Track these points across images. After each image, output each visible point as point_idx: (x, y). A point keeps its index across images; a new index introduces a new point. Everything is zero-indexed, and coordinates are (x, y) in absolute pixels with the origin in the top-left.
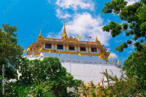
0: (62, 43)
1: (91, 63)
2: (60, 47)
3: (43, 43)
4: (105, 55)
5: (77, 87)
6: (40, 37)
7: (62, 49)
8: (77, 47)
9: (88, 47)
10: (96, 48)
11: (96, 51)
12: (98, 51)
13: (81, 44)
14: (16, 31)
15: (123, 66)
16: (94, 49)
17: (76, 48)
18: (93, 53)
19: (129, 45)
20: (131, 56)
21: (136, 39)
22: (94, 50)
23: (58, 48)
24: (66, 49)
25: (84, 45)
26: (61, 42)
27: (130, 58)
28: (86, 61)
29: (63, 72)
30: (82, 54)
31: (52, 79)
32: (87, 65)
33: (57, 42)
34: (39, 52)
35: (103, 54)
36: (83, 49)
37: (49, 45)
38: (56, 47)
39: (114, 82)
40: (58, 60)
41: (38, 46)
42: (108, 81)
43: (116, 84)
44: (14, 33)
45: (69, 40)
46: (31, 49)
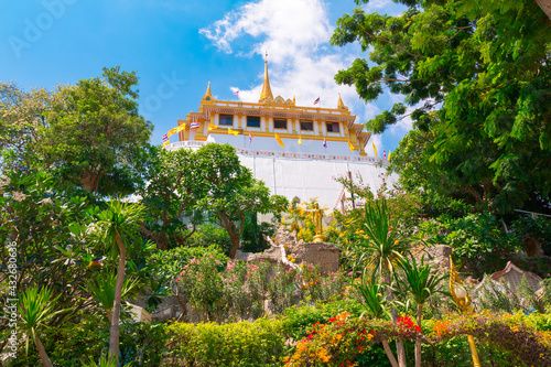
0: (258, 111)
1: (322, 158)
2: (254, 121)
3: (213, 113)
4: (360, 139)
5: (279, 211)
6: (208, 99)
7: (258, 126)
8: (293, 121)
9: (319, 121)
10: (337, 124)
11: (338, 131)
12: (343, 130)
13: (302, 115)
14: (135, 83)
15: (387, 164)
16: (332, 126)
17: (289, 124)
18: (330, 134)
19: (398, 117)
20: (406, 140)
21: (413, 101)
22: (334, 128)
23: (248, 125)
24: (267, 125)
25: (310, 116)
26: (255, 111)
27: (404, 144)
28: (311, 154)
29: (246, 178)
30: (304, 137)
31: (217, 195)
32: (314, 163)
33: (248, 110)
34: (205, 133)
35: (354, 137)
36: (307, 125)
37: (227, 118)
38: (244, 121)
39: (364, 201)
40: (231, 150)
41: (203, 121)
42: (353, 199)
43: (368, 205)
44: (133, 88)
45: (275, 104)
46: (188, 127)
